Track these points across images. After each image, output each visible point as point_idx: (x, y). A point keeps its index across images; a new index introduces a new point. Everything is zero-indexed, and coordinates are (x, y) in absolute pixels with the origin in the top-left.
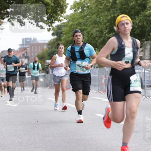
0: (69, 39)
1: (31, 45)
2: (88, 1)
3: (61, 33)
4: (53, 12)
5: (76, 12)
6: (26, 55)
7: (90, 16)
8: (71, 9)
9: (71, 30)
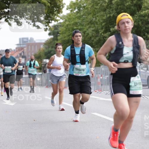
0: (65, 38)
1: (28, 45)
2: (84, 1)
3: (58, 33)
4: (49, 12)
5: (73, 12)
6: (22, 55)
7: (86, 16)
8: (67, 9)
9: (67, 30)
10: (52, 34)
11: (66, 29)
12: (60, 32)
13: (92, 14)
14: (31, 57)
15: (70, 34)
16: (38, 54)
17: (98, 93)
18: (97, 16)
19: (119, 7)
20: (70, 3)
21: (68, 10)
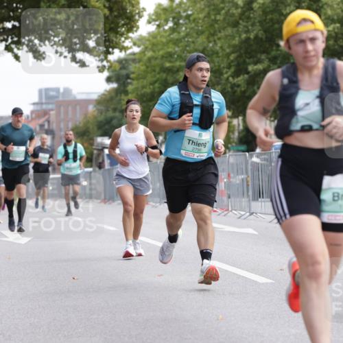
0: (145, 90)
1: (60, 105)
2: (188, 4)
3: (128, 77)
4: (107, 29)
5: (162, 29)
6: (46, 127)
7: (193, 39)
8: (149, 22)
9: (149, 69)
10: (113, 79)
11: (147, 67)
12: (132, 76)
13: (207, 33)
14: (67, 135)
15: (155, 79)
16: (81, 125)
17: (219, 215)
18: (219, 39)
19: (269, 17)
20: (157, 8)
21: (150, 25)
